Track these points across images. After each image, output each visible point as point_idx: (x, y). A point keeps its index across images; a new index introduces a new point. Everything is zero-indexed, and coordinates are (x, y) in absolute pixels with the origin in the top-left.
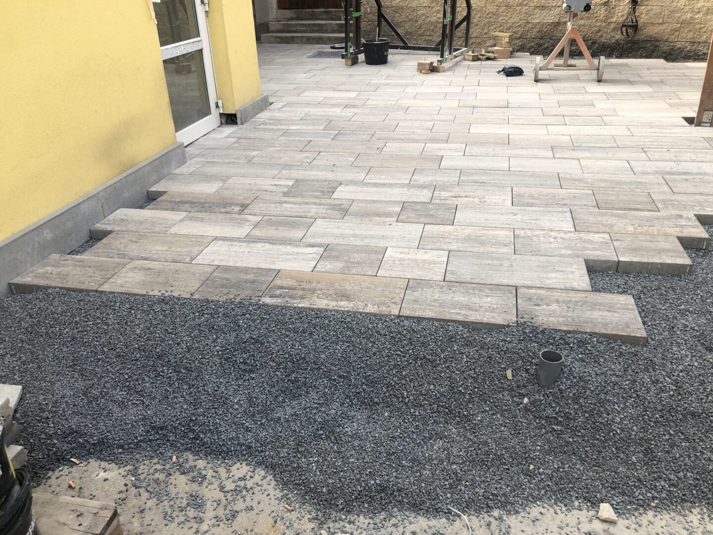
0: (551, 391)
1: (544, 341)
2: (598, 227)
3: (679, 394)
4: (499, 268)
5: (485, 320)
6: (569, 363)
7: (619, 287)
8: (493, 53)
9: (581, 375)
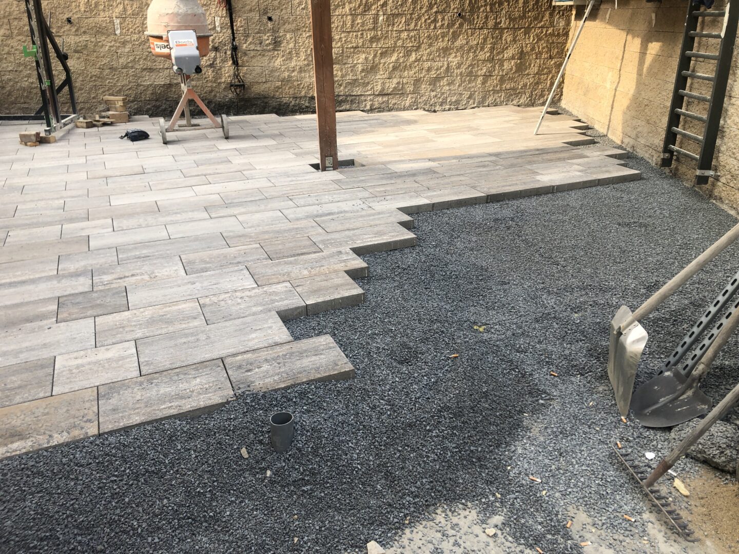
0: (290, 453)
1: (267, 405)
2: (277, 278)
3: (395, 411)
4: (197, 343)
5: (202, 404)
6: (298, 419)
7: (314, 329)
8: (109, 117)
9: (313, 426)
